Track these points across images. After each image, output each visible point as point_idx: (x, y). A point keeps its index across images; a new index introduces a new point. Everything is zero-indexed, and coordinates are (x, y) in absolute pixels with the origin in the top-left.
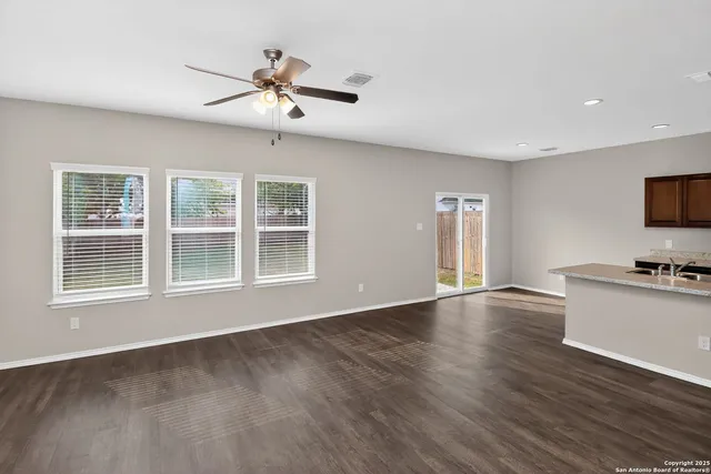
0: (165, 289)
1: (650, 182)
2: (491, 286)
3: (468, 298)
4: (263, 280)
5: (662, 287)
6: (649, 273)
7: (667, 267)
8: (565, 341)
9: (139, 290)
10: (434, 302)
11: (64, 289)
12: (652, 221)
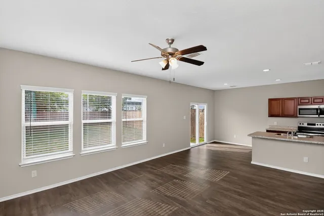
0: (81, 152)
1: (270, 100)
2: (208, 141)
3: (201, 147)
4: (125, 144)
5: (289, 140)
6: (281, 135)
7: (290, 133)
8: (252, 163)
9: (68, 153)
10: (189, 150)
11: (27, 156)
12: (271, 115)
